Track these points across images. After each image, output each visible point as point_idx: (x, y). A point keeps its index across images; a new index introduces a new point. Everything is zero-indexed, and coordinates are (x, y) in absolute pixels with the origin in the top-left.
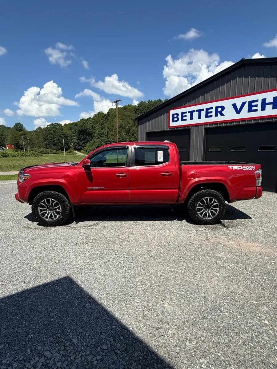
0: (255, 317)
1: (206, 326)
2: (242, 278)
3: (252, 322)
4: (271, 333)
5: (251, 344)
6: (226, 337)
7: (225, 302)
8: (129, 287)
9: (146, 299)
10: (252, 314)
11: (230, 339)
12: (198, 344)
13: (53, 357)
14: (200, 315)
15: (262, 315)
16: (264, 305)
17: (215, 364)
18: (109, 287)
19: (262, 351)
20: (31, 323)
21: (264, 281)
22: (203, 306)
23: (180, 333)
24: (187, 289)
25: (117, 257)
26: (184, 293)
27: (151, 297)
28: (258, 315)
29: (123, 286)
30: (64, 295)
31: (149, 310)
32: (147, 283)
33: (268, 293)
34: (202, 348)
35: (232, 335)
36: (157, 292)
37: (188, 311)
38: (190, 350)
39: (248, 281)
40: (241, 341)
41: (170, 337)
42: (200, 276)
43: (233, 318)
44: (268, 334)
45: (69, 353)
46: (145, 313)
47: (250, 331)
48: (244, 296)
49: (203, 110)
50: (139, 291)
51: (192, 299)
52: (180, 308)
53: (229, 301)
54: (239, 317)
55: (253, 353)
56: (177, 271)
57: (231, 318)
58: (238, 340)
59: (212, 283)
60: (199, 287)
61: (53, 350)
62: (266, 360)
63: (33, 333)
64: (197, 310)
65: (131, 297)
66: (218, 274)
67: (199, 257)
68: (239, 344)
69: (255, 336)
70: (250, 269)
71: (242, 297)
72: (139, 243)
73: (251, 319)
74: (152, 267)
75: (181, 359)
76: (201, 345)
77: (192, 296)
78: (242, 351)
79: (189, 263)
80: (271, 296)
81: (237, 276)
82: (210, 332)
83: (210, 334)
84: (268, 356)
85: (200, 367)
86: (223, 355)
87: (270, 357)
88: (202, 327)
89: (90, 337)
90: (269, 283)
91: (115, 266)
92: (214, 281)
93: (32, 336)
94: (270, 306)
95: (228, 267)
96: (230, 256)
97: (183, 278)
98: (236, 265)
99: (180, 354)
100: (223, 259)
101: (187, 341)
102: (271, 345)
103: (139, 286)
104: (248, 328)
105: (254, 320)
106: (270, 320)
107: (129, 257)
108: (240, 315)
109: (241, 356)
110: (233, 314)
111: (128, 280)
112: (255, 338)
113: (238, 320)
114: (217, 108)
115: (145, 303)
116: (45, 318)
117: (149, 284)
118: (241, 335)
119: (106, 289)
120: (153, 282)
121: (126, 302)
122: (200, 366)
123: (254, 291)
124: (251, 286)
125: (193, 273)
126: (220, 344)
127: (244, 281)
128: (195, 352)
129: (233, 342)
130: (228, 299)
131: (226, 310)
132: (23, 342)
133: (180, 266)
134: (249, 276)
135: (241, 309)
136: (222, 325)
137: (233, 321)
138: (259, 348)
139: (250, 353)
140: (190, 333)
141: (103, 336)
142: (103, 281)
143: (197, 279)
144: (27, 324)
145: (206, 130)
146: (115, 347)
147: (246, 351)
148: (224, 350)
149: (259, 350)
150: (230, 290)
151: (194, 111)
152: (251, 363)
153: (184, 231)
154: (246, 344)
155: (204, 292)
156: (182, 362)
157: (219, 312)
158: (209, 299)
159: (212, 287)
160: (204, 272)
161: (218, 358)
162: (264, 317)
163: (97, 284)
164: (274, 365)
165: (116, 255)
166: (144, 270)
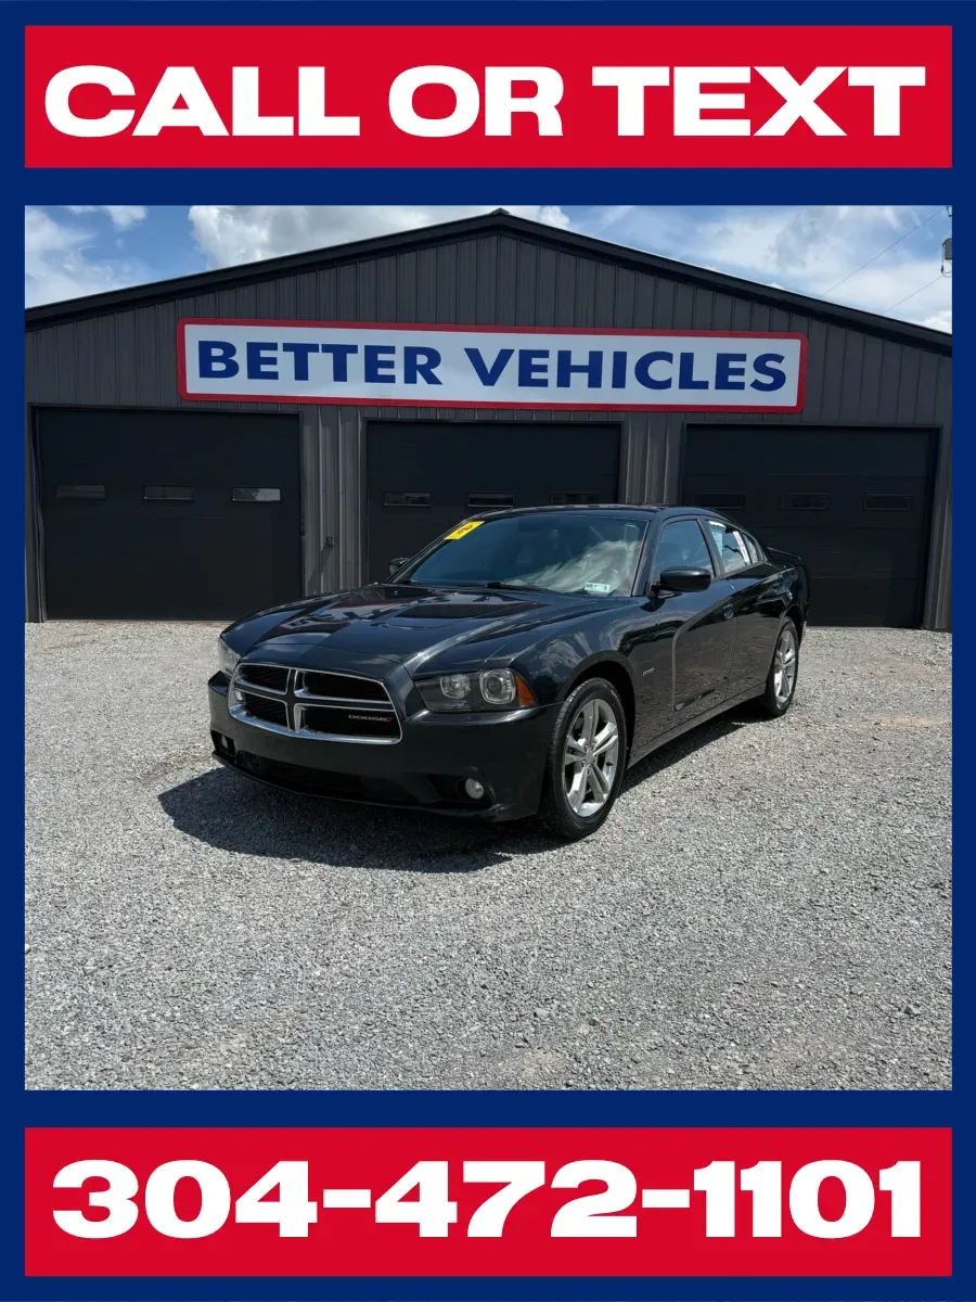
49: (354, 349)
114: (411, 353)
145: (371, 424)
151: (314, 348)
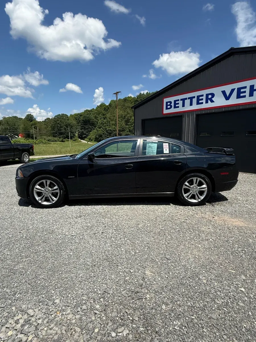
0: (232, 284)
1: (184, 291)
2: (223, 250)
3: (228, 289)
4: (247, 299)
5: (225, 309)
6: (202, 302)
7: (204, 271)
8: (114, 255)
9: (129, 266)
10: (229, 282)
11: (205, 304)
12: (174, 308)
13: (35, 315)
14: (178, 282)
15: (239, 283)
16: (242, 274)
17: (188, 326)
18: (96, 254)
19: (236, 316)
20: (19, 284)
21: (244, 252)
22: (182, 273)
23: (158, 297)
24: (168, 258)
25: (107, 229)
26: (165, 261)
27: (134, 265)
28: (235, 283)
29: (109, 254)
30: (53, 261)
31: (131, 276)
32: (131, 252)
33: (247, 263)
34: (177, 311)
35: (208, 300)
36: (139, 260)
37: (168, 278)
38: (165, 312)
39: (228, 252)
40: (216, 306)
41: (148, 301)
42: (182, 247)
43: (210, 285)
44: (243, 301)
45: (51, 312)
46: (126, 279)
47: (226, 297)
48: (223, 266)
49: (194, 97)
50: (123, 259)
51: (173, 267)
52: (160, 275)
53: (208, 270)
54: (216, 284)
55: (226, 318)
56: (161, 242)
57: (208, 285)
58: (213, 305)
59: (194, 254)
60: (181, 256)
61: (36, 308)
62: (239, 324)
63: (20, 293)
64: (176, 277)
65: (115, 264)
66: (200, 246)
67: (183, 230)
68: (214, 308)
69: (230, 302)
70: (231, 242)
71: (221, 266)
72: (128, 217)
73: (228, 286)
74: (138, 238)
75: (156, 320)
76: (176, 308)
77: (173, 264)
78: (216, 315)
79: (173, 235)
80: (250, 266)
81: (218, 247)
82: (186, 297)
83: (186, 299)
84: (241, 321)
85: (173, 329)
86: (196, 318)
87: (243, 322)
88: (179, 292)
89: (72, 298)
90: (249, 255)
91: (104, 237)
92: (195, 252)
93: (19, 295)
94: (248, 275)
95: (211, 239)
96: (213, 229)
97: (166, 248)
98: (219, 238)
99: (155, 316)
100: (206, 232)
101: (164, 304)
102: (245, 311)
103: (123, 255)
104: (224, 294)
105: (230, 287)
106: (246, 288)
107: (118, 229)
108: (217, 282)
109: (214, 319)
110: (210, 282)
111: (114, 249)
112: (230, 304)
113: (215, 287)
114: (207, 95)
115: (127, 269)
116: (33, 281)
117: (133, 253)
118: (216, 300)
119: (92, 257)
120: (138, 251)
121: (109, 268)
122: (173, 327)
123: (234, 261)
124: (231, 257)
125: (176, 244)
126: (195, 308)
127: (225, 252)
128: (170, 314)
129: (208, 307)
130: (207, 268)
131: (204, 278)
132: (9, 300)
133: (164, 237)
134: (230, 248)
135: (219, 277)
136: (199, 291)
137: (210, 288)
138: (233, 313)
139: (224, 317)
140: (167, 297)
141: (84, 297)
142: (91, 249)
143: (180, 250)
144: (16, 285)
145: (197, 115)
146: (94, 308)
147: (220, 316)
148: (199, 313)
149: (233, 315)
150: (210, 260)
151: (186, 99)
152: (223, 326)
153: (172, 208)
154: (221, 309)
155: (184, 261)
156: (156, 324)
157: (197, 279)
158: (189, 267)
159: (193, 257)
160: (187, 244)
161: (191, 321)
162: (241, 285)
163: (85, 252)
164: (246, 329)
165: (105, 227)
166: (130, 241)
